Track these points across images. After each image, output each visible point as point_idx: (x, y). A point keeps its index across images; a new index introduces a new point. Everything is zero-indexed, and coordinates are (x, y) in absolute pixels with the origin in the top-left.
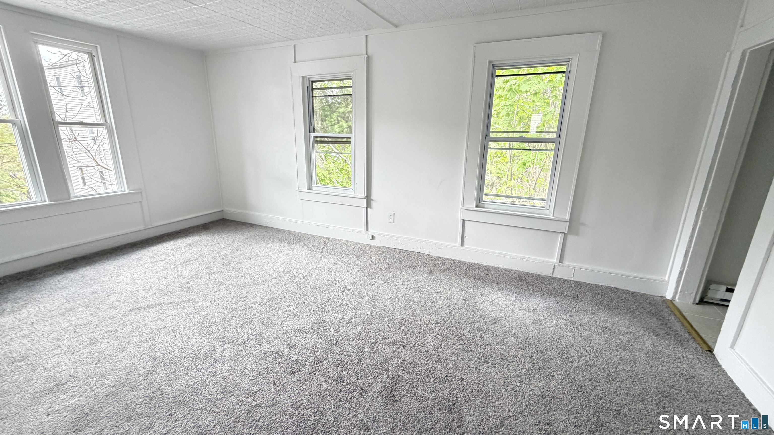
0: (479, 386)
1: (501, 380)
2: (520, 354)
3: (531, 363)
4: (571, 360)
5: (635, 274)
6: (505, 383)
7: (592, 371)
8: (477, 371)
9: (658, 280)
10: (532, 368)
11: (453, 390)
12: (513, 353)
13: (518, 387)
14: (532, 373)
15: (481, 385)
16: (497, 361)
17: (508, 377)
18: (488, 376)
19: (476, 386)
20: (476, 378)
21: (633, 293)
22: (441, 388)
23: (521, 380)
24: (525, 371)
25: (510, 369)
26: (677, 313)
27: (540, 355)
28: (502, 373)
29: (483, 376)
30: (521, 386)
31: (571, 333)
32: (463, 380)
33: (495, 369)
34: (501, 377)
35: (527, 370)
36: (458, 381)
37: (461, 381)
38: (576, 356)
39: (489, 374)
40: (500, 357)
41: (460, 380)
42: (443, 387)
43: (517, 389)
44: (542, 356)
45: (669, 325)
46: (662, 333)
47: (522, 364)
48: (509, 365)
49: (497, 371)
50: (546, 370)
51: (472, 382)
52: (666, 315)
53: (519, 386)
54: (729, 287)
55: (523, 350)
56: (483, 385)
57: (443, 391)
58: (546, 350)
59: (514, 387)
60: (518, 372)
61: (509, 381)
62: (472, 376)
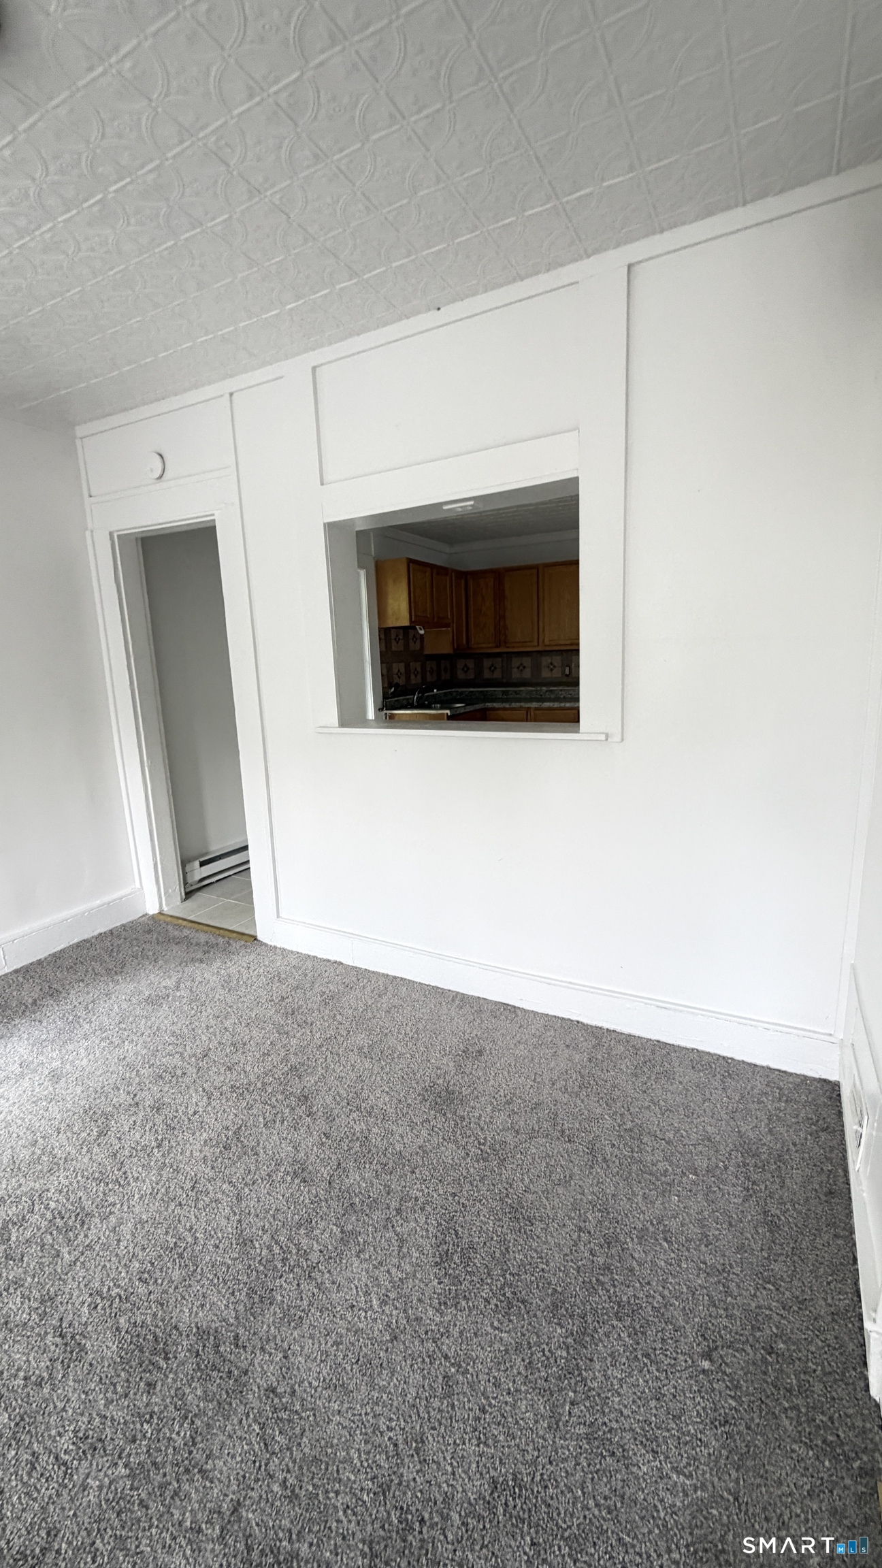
0: (140, 1257)
1: (151, 1205)
2: (114, 1141)
3: (147, 1133)
4: (179, 1072)
5: (98, 902)
6: (163, 1200)
7: (216, 1059)
8: (97, 1249)
9: (130, 894)
10: (160, 1138)
11: (118, 1329)
12: (100, 1155)
13: (186, 1179)
14: (169, 1142)
15: (140, 1253)
16: (100, 1193)
17: (153, 1189)
18: (127, 1229)
19: (137, 1265)
20: (113, 1259)
21: (111, 932)
22: (91, 1365)
23: (175, 1167)
24: (159, 1151)
25: (136, 1175)
26: (184, 923)
27: (140, 1110)
28: (137, 1196)
29: (119, 1241)
30: (187, 1173)
31: (126, 1043)
32: (99, 1293)
33: (118, 1206)
34: (146, 1202)
35: (158, 1147)
36: (96, 1307)
37: (103, 1299)
38: (177, 1060)
39: (122, 1223)
40: (94, 1184)
41: (99, 1301)
42: (91, 1356)
43: (188, 1185)
44: (144, 1108)
45: (194, 942)
46: (199, 955)
47: (139, 1148)
48: (125, 1173)
49: (125, 1203)
50: (176, 1117)
51: (120, 1273)
52: (176, 933)
53: (186, 1177)
54: (202, 859)
55: (109, 1133)
56: (144, 1249)
57: (102, 1358)
58: (135, 1095)
59: (182, 1188)
60: (152, 1163)
61: (163, 1190)
62: (105, 1266)
